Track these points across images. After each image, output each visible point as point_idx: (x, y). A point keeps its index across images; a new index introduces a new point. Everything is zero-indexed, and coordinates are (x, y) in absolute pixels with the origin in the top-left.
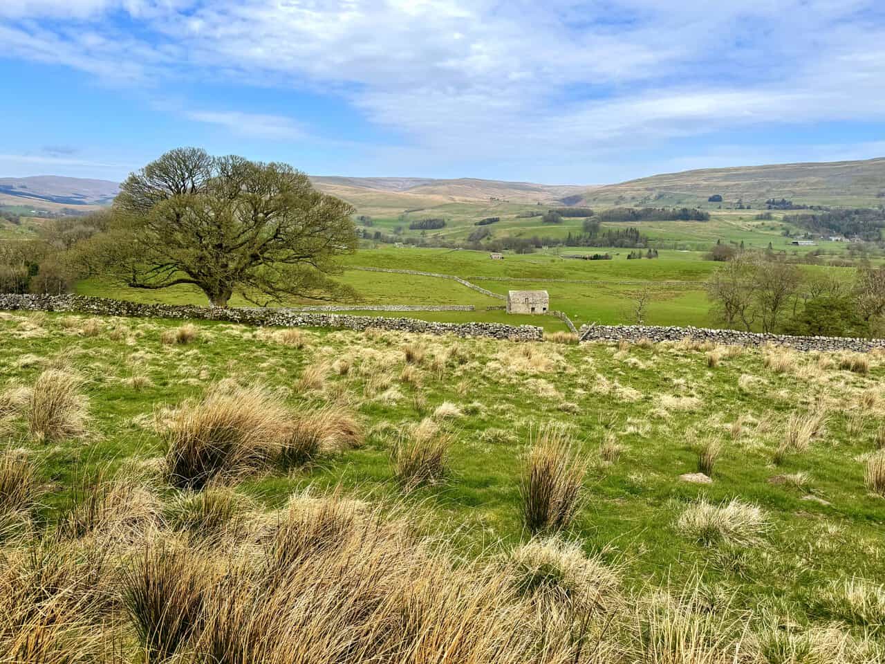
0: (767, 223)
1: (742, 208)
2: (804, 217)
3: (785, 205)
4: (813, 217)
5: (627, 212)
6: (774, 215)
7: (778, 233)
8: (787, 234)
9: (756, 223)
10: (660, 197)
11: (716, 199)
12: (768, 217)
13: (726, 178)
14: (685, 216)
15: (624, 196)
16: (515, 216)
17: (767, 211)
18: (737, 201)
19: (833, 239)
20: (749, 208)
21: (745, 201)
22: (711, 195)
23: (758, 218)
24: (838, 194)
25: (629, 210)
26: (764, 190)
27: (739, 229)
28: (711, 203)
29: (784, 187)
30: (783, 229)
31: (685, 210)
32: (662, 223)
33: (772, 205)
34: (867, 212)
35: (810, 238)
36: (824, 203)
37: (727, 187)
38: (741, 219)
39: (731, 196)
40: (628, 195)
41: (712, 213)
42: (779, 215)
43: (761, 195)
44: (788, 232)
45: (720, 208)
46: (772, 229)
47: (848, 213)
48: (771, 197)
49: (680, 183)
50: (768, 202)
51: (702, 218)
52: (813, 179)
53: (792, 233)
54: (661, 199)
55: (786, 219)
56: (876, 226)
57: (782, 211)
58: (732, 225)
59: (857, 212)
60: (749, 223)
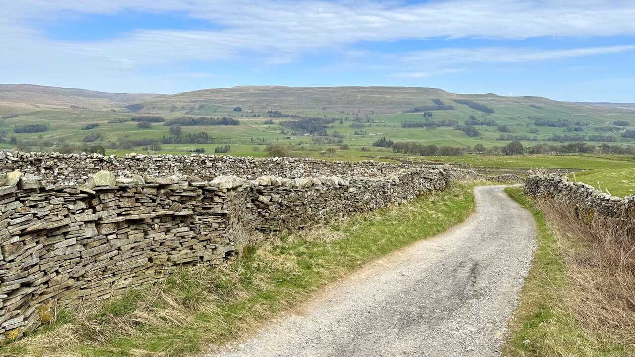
0: (271, 126)
1: (255, 116)
2: (290, 123)
3: (277, 114)
4: (294, 122)
5: (189, 120)
6: (274, 121)
7: (278, 132)
8: (283, 133)
9: (266, 126)
10: (201, 107)
11: (238, 110)
12: (271, 122)
13: (242, 96)
14: (225, 122)
15: (176, 105)
16: (107, 121)
17: (270, 119)
18: (250, 111)
19: (305, 135)
20: (259, 116)
21: (256, 110)
22: (235, 107)
23: (266, 123)
24: (304, 108)
25: (190, 118)
26: (265, 104)
27: (257, 129)
28: (235, 112)
29: (276, 103)
30: (280, 129)
31: (225, 119)
32: (212, 127)
33: (271, 114)
34: (319, 119)
35: (295, 135)
36: (298, 113)
37: (243, 101)
38: (256, 123)
39: (246, 108)
40: (179, 105)
41: (239, 120)
42: (277, 121)
43: (263, 107)
44: (283, 131)
45: (242, 116)
46: (275, 129)
47: (310, 119)
48: (269, 109)
49: (213, 98)
50: (268, 112)
51: (235, 123)
52: (290, 99)
53: (285, 132)
54: (202, 109)
55: (281, 124)
56: (323, 127)
57: (278, 118)
58: (252, 127)
59: (314, 119)
60: (262, 126)
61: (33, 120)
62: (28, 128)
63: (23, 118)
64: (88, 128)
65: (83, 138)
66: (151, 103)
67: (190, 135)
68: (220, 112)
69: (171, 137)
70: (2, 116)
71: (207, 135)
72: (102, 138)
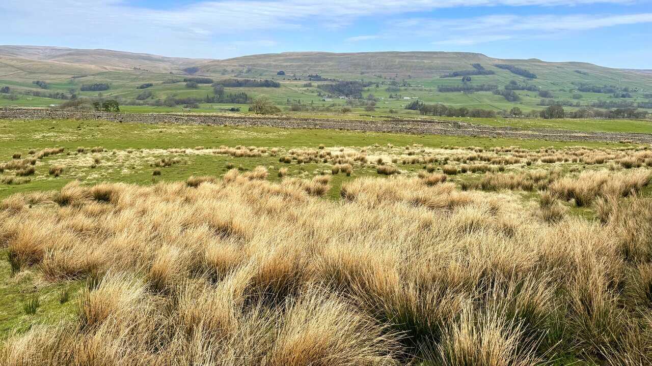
0: (310, 88)
1: (296, 79)
2: (327, 86)
3: (317, 78)
4: (331, 85)
5: (234, 82)
6: (313, 84)
7: (316, 94)
8: (319, 95)
9: (304, 89)
10: (249, 71)
11: (281, 73)
12: (310, 85)
13: (286, 60)
14: (267, 84)
15: (227, 69)
16: (161, 82)
17: (309, 82)
18: (293, 75)
19: (341, 98)
20: (300, 79)
21: (298, 74)
22: (278, 71)
23: (305, 86)
24: (343, 72)
25: (235, 80)
26: (306, 69)
27: (296, 92)
28: (278, 76)
29: (317, 67)
30: (318, 92)
31: (267, 81)
32: (255, 89)
33: (311, 78)
34: (355, 83)
35: (330, 97)
36: (337, 77)
37: (287, 66)
38: (296, 86)
39: (289, 71)
40: (229, 69)
41: (281, 82)
42: (315, 84)
43: (305, 72)
44: (320, 94)
45: (284, 79)
46: (313, 92)
47: (347, 83)
48: (310, 73)
49: (260, 62)
50: (309, 76)
51: (277, 85)
52: (330, 63)
53: (322, 94)
54: (250, 72)
55: (319, 87)
56: (359, 90)
57: (317, 82)
58: (292, 90)
59: (351, 83)
60: (301, 89)
61: (99, 80)
62: (93, 87)
63: (91, 78)
64: (142, 87)
65: (137, 96)
66: (205, 67)
67: (231, 95)
68: (265, 75)
69: (214, 97)
70: (73, 76)
71: (246, 95)
72: (154, 96)
